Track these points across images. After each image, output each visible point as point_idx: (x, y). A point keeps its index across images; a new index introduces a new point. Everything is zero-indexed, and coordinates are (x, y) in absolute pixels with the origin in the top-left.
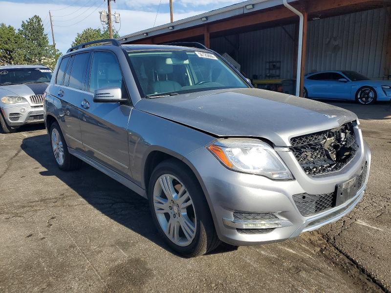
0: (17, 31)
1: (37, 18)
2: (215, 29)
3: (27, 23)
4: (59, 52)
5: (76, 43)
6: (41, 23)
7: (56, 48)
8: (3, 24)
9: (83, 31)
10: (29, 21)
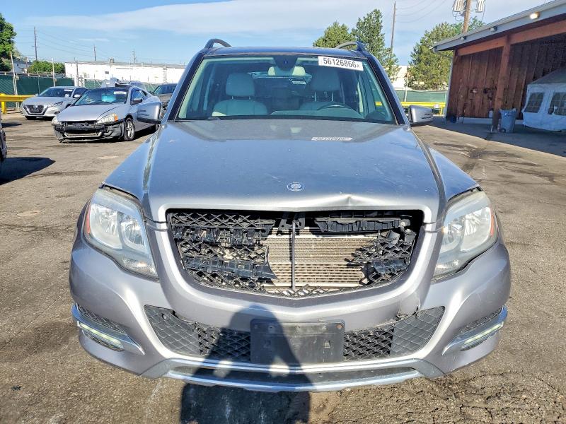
0: (350, 32)
1: (377, 13)
2: (518, 39)
3: (363, 21)
4: (394, 58)
5: (420, 44)
6: (380, 20)
7: (394, 52)
8: (336, 23)
9: (435, 27)
10: (366, 17)
